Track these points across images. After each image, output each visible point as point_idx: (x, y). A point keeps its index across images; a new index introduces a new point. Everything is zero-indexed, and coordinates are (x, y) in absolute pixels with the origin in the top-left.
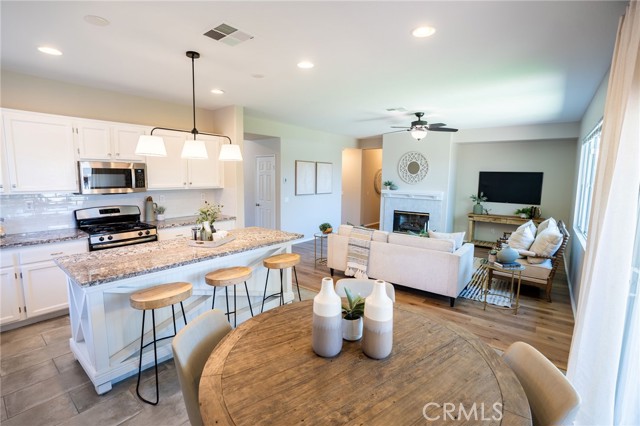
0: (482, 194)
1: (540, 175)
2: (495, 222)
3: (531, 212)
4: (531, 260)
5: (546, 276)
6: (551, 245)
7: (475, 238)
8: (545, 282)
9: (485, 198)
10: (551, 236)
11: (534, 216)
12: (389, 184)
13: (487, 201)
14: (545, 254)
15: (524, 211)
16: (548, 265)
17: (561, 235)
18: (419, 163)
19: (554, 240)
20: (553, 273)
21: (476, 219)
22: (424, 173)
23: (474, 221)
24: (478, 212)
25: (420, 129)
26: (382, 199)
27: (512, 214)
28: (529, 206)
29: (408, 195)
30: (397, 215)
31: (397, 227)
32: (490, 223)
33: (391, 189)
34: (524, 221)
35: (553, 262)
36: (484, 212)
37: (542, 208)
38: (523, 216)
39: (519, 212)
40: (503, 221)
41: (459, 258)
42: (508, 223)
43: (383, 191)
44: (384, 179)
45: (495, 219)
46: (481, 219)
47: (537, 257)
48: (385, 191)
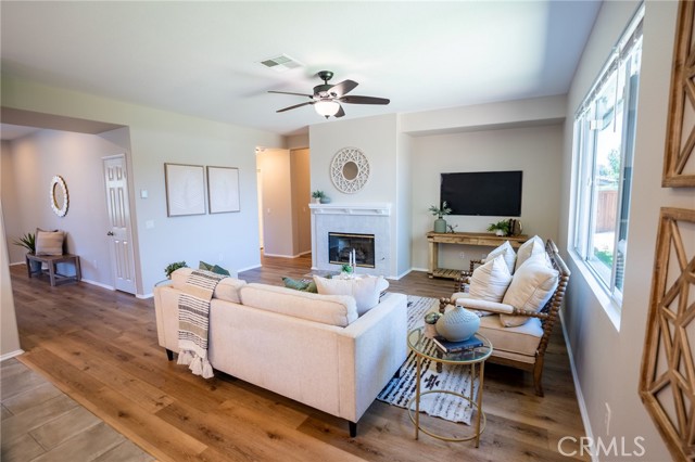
0: (445, 205)
1: (519, 174)
2: (464, 243)
3: (509, 227)
4: (507, 321)
5: (533, 350)
6: (540, 292)
7: (440, 266)
8: (531, 361)
9: (449, 210)
10: (538, 274)
11: (513, 233)
12: (319, 195)
13: (451, 213)
14: (529, 308)
15: (499, 227)
16: (534, 328)
17: (555, 273)
18: (357, 163)
19: (543, 282)
20: (544, 343)
21: (437, 239)
22: (364, 177)
23: (436, 244)
24: (441, 230)
25: (326, 99)
26: (313, 217)
27: (486, 232)
28: (506, 219)
29: (344, 210)
30: (333, 239)
31: (335, 255)
32: (456, 246)
33: (322, 202)
34: (500, 240)
35: (544, 321)
36: (448, 229)
37: (524, 220)
38: (499, 232)
39: (494, 227)
40: (473, 242)
41: (354, 340)
42: (479, 243)
43: (311, 206)
44: (314, 189)
45: (463, 239)
46: (444, 240)
47: (515, 314)
48: (315, 205)
